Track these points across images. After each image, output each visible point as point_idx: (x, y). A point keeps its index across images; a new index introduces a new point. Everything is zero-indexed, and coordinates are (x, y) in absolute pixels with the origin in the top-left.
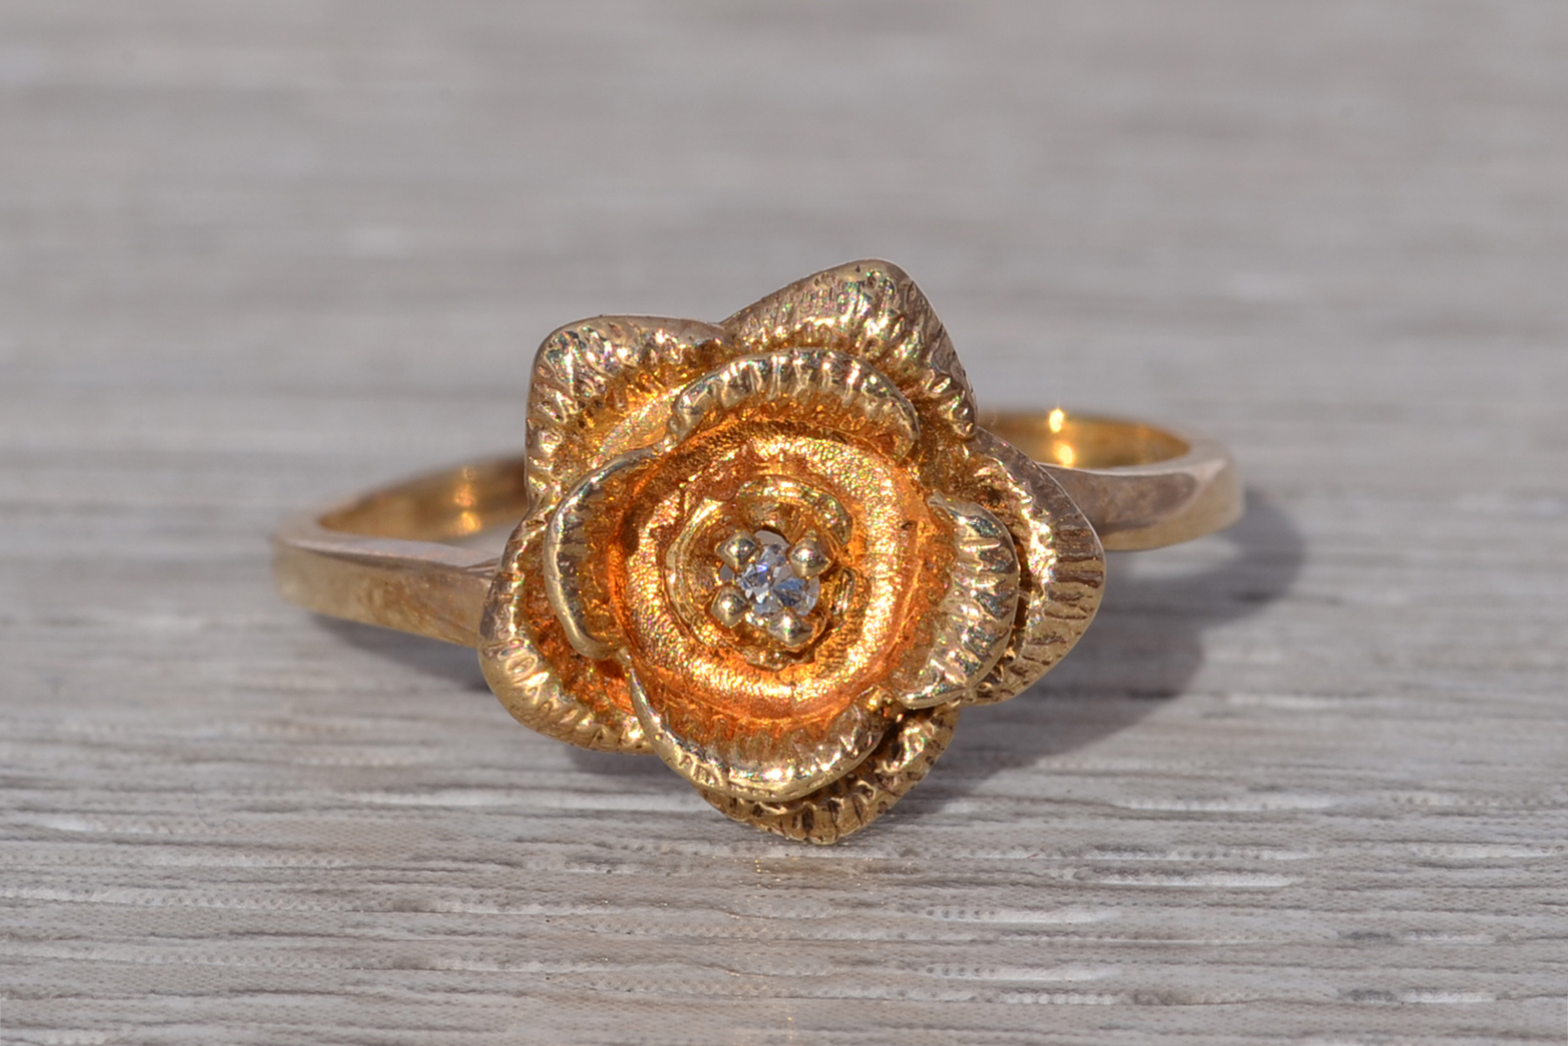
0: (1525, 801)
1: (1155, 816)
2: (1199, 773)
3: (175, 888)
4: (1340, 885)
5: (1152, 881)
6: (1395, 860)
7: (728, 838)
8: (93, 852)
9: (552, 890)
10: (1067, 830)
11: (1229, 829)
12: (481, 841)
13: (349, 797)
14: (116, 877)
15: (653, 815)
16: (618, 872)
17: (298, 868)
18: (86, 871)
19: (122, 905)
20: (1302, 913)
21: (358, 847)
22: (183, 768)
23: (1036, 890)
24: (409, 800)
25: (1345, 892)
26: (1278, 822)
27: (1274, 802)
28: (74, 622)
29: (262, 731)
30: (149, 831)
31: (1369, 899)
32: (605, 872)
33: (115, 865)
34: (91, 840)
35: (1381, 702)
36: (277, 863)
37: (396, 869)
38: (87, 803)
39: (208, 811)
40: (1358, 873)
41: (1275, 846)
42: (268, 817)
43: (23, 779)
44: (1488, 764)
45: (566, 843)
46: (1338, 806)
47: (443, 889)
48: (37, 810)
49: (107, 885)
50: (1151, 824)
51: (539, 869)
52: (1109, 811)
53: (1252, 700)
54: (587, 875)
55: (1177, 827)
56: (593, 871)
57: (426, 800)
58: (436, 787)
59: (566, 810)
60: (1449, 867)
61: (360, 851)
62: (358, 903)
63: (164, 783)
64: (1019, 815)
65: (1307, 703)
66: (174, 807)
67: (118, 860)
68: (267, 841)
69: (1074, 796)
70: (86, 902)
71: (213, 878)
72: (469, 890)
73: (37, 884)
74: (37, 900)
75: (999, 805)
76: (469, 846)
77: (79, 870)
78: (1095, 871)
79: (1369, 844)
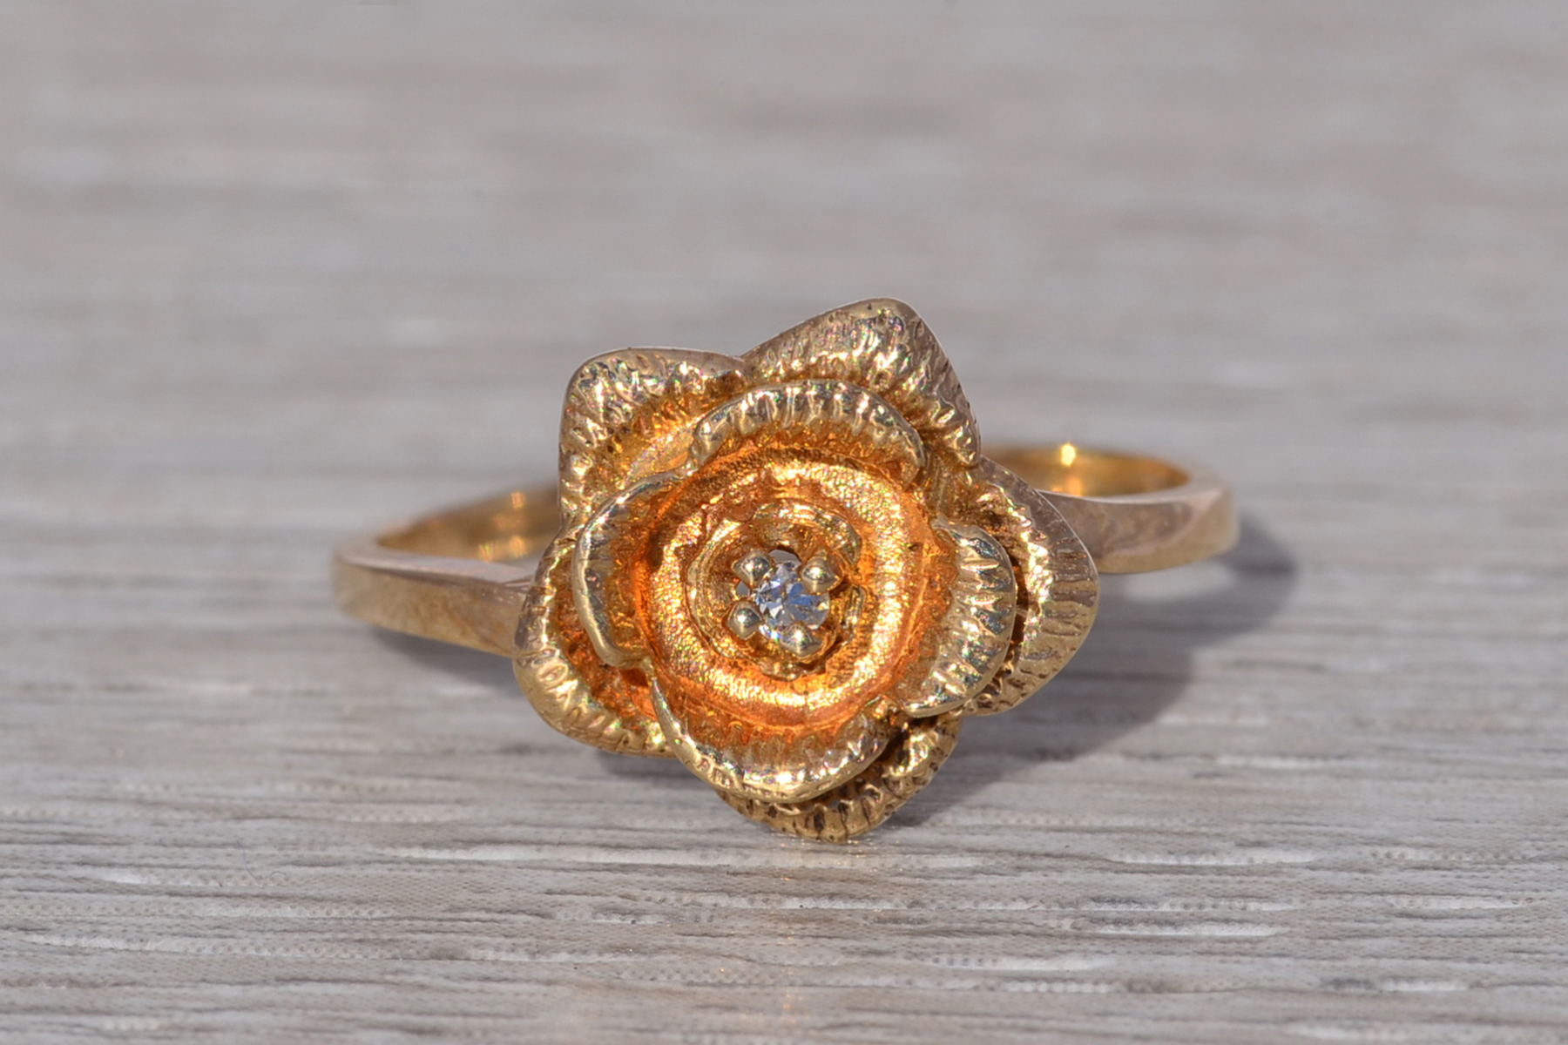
0: (1497, 856)
1: (1148, 870)
2: (1189, 830)
3: (225, 937)
4: (1322, 935)
5: (1144, 931)
6: (1374, 911)
7: (746, 891)
8: (148, 903)
9: (579, 939)
10: (1065, 883)
11: (1218, 882)
12: (513, 893)
13: (389, 852)
14: (169, 927)
15: (674, 868)
16: (642, 922)
17: (341, 919)
18: (142, 921)
19: (174, 953)
20: (1285, 961)
21: (396, 899)
22: (232, 825)
23: (1036, 940)
24: (445, 855)
25: (1327, 941)
26: (1264, 875)
27: (1260, 857)
28: (130, 688)
29: (307, 789)
30: (200, 884)
31: (1349, 948)
32: (630, 922)
33: (168, 916)
34: (145, 893)
35: (1361, 763)
36: (321, 914)
37: (433, 919)
38: (142, 857)
39: (255, 865)
40: (1339, 924)
41: (1261, 898)
42: (312, 871)
43: (81, 835)
44: (1462, 821)
45: (593, 895)
46: (1320, 860)
47: (477, 938)
48: (95, 864)
49: (160, 934)
50: (1144, 877)
51: (567, 919)
52: (1105, 865)
53: (1240, 761)
54: (613, 925)
55: (1168, 880)
56: (619, 921)
57: (461, 855)
58: (471, 843)
59: (593, 864)
60: (1425, 917)
61: (397, 902)
62: (397, 951)
63: (213, 838)
64: (1020, 869)
65: (1291, 764)
66: (224, 862)
67: (171, 911)
68: (311, 893)
69: (1071, 851)
70: (141, 951)
71: (260, 928)
72: (502, 939)
73: (95, 933)
74: (95, 948)
75: (1000, 859)
76: (502, 898)
77: (134, 920)
78: (1091, 921)
79: (1350, 896)
